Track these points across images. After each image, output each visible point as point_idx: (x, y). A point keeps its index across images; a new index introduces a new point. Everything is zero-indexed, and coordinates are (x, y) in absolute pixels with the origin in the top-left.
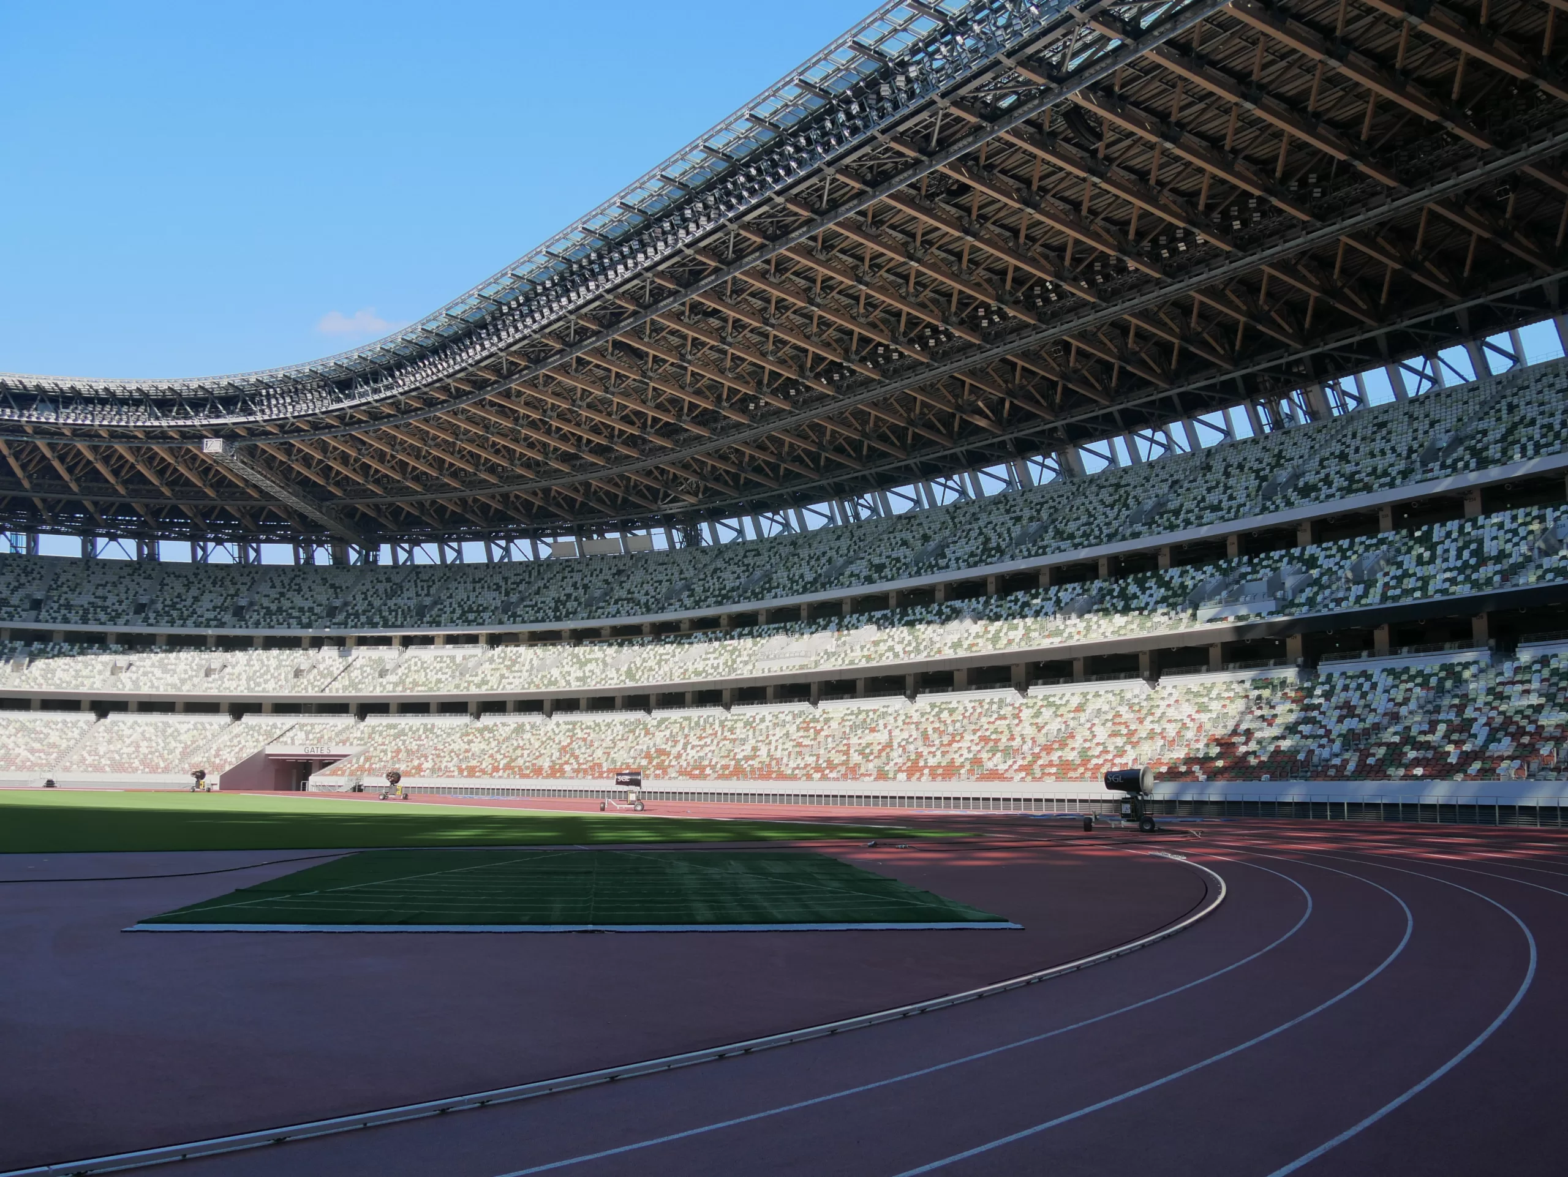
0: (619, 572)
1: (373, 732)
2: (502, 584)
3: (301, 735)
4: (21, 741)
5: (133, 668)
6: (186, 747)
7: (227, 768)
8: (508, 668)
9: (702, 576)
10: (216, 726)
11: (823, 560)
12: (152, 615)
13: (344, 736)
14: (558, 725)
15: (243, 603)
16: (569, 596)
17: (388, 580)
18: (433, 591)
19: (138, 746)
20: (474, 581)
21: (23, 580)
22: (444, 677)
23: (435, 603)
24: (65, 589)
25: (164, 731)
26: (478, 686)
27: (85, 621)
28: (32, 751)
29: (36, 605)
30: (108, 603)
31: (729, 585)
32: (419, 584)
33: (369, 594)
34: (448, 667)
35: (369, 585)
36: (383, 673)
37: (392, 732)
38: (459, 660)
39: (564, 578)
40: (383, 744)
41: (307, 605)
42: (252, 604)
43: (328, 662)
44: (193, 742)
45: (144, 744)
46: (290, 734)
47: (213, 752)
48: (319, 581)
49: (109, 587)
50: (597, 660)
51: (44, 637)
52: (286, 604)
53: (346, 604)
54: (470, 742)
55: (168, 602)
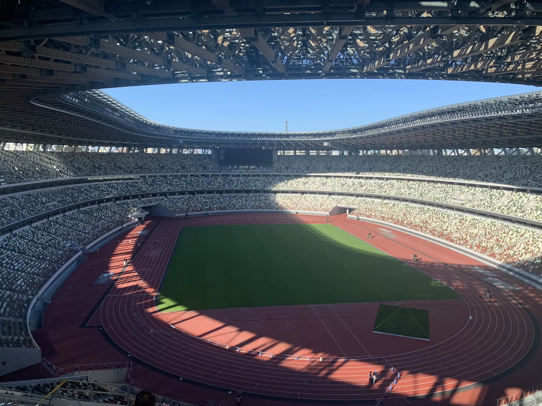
0: (420, 161)
1: (360, 202)
2: (390, 162)
3: (344, 202)
4: (289, 201)
5: (308, 183)
6: (321, 204)
7: (330, 210)
8: (392, 187)
9: (441, 167)
10: (326, 198)
11: (473, 168)
12: (310, 170)
13: (353, 202)
14: (403, 205)
15: (329, 166)
16: (407, 168)
17: (362, 160)
18: (373, 163)
19: (311, 203)
20: (383, 161)
21: (284, 162)
22: (376, 189)
23: (374, 167)
24: (292, 164)
25: (315, 199)
26: (384, 192)
27: (297, 172)
28: (291, 204)
29: (287, 168)
30: (301, 167)
31: (448, 171)
32: (370, 161)
33: (358, 164)
34: (377, 186)
35: (357, 162)
36: (362, 186)
37: (365, 202)
38: (379, 184)
39: (406, 162)
40: (362, 206)
41: (343, 167)
42: (331, 167)
43: (349, 182)
44: (322, 202)
45: (312, 202)
46: (342, 201)
47: (326, 205)
48: (346, 160)
49: (301, 163)
50: (413, 188)
51: (289, 176)
52: (339, 167)
53: (352, 167)
54: (382, 208)
55: (313, 167)
